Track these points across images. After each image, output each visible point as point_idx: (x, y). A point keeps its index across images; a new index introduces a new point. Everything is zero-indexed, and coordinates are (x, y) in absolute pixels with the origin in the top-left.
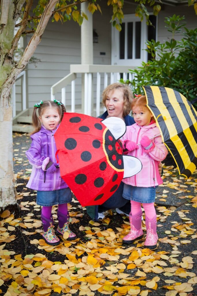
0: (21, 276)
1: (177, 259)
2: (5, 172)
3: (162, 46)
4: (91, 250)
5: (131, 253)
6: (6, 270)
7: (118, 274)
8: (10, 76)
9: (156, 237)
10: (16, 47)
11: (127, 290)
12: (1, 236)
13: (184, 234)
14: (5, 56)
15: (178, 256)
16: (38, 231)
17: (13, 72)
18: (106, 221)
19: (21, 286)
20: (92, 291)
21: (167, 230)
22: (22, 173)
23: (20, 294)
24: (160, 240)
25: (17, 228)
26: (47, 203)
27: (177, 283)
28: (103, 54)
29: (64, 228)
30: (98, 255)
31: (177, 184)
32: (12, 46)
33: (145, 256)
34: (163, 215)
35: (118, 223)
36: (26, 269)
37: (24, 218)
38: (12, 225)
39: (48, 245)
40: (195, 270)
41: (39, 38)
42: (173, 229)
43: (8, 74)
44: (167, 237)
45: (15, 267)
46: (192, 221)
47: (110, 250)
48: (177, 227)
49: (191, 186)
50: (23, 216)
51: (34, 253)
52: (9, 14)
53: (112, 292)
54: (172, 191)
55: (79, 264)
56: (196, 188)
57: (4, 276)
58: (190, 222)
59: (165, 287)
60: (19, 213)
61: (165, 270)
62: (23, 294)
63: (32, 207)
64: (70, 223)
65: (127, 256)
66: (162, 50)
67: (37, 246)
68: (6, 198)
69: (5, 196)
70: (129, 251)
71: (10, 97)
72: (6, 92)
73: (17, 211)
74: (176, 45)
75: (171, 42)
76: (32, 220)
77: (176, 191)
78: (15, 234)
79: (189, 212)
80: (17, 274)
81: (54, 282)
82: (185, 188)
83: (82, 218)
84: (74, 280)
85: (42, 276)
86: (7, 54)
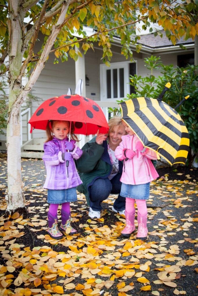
0: (30, 264)
1: (166, 247)
2: (15, 179)
3: (144, 80)
4: (90, 242)
5: (125, 244)
6: (16, 260)
7: (115, 261)
8: (18, 98)
9: (146, 230)
10: (24, 74)
11: (124, 272)
12: (12, 232)
13: (169, 228)
14: (15, 82)
15: (166, 245)
16: (44, 228)
17: (21, 93)
19: (31, 272)
20: (92, 275)
21: (154, 225)
22: (28, 187)
23: (29, 278)
24: (150, 233)
25: (26, 227)
27: (167, 266)
28: (93, 94)
29: (66, 225)
30: (97, 246)
31: (161, 191)
32: (20, 73)
33: (138, 245)
34: (151, 214)
35: (112, 221)
36: (34, 259)
37: (31, 219)
38: (22, 224)
39: (53, 239)
40: (181, 255)
41: (43, 64)
42: (160, 225)
43: (17, 96)
44: (155, 231)
45: (24, 257)
46: (176, 218)
47: (107, 242)
48: (163, 223)
49: (173, 192)
50: (31, 217)
51: (41, 245)
52: (18, 48)
53: (110, 275)
54: (156, 196)
55: (80, 254)
56: (177, 193)
57: (15, 264)
58: (174, 219)
59: (156, 269)
60: (26, 215)
61: (156, 256)
62: (32, 278)
63: (38, 211)
64: (71, 222)
65: (122, 247)
66: (143, 83)
67: (43, 240)
68: (15, 202)
69: (15, 200)
70: (123, 243)
71: (19, 116)
72: (15, 111)
73: (25, 213)
74: (155, 80)
75: (150, 78)
76: (38, 220)
77: (159, 196)
78: (24, 231)
79: (172, 211)
80: (26, 262)
81: (59, 268)
82: (168, 194)
83: (81, 218)
84: (77, 266)
85: (48, 264)
86: (16, 80)
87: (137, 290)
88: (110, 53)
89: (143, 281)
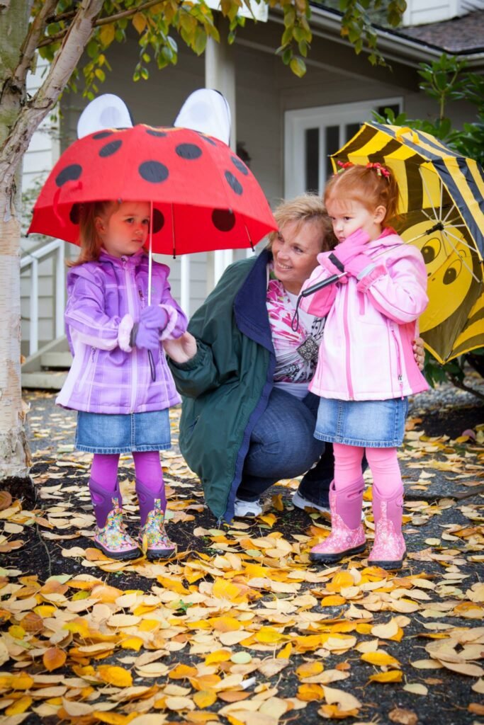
0: (34, 615)
1: (457, 587)
4: (225, 571)
5: (330, 581)
7: (297, 615)
8: (14, 132)
10: (32, 60)
11: (321, 640)
13: (475, 544)
14: (4, 86)
15: (460, 581)
16: (85, 533)
17: (23, 118)
18: (265, 519)
19: (36, 636)
20: (225, 646)
21: (429, 538)
22: (47, 452)
23: (29, 649)
24: (411, 554)
25: (29, 528)
26: (104, 446)
27: (457, 629)
30: (244, 581)
31: (458, 464)
32: (22, 56)
33: (371, 581)
34: (420, 514)
35: (297, 526)
36: (50, 604)
37: (47, 510)
38: (17, 522)
39: (110, 559)
41: (90, 25)
42: (446, 536)
43: (10, 127)
44: (430, 550)
45: (18, 599)
47: (276, 573)
48: (456, 532)
50: (47, 505)
51: (74, 572)
53: (279, 646)
54: (443, 474)
55: (190, 596)
59: (424, 635)
60: (34, 501)
61: (423, 606)
62: (38, 649)
63: (69, 495)
64: (169, 521)
65: (322, 584)
67: (79, 561)
70: (326, 576)
71: (15, 192)
72: (4, 174)
73: (29, 497)
74: (450, 133)
75: (437, 125)
76: (69, 514)
77: (453, 473)
78: (22, 539)
80: (23, 611)
81: (122, 630)
82: (479, 469)
83: (201, 513)
84: (178, 625)
85: (91, 618)
86: (8, 80)
87: (359, 681)
88: (306, 32)
89: (379, 661)
